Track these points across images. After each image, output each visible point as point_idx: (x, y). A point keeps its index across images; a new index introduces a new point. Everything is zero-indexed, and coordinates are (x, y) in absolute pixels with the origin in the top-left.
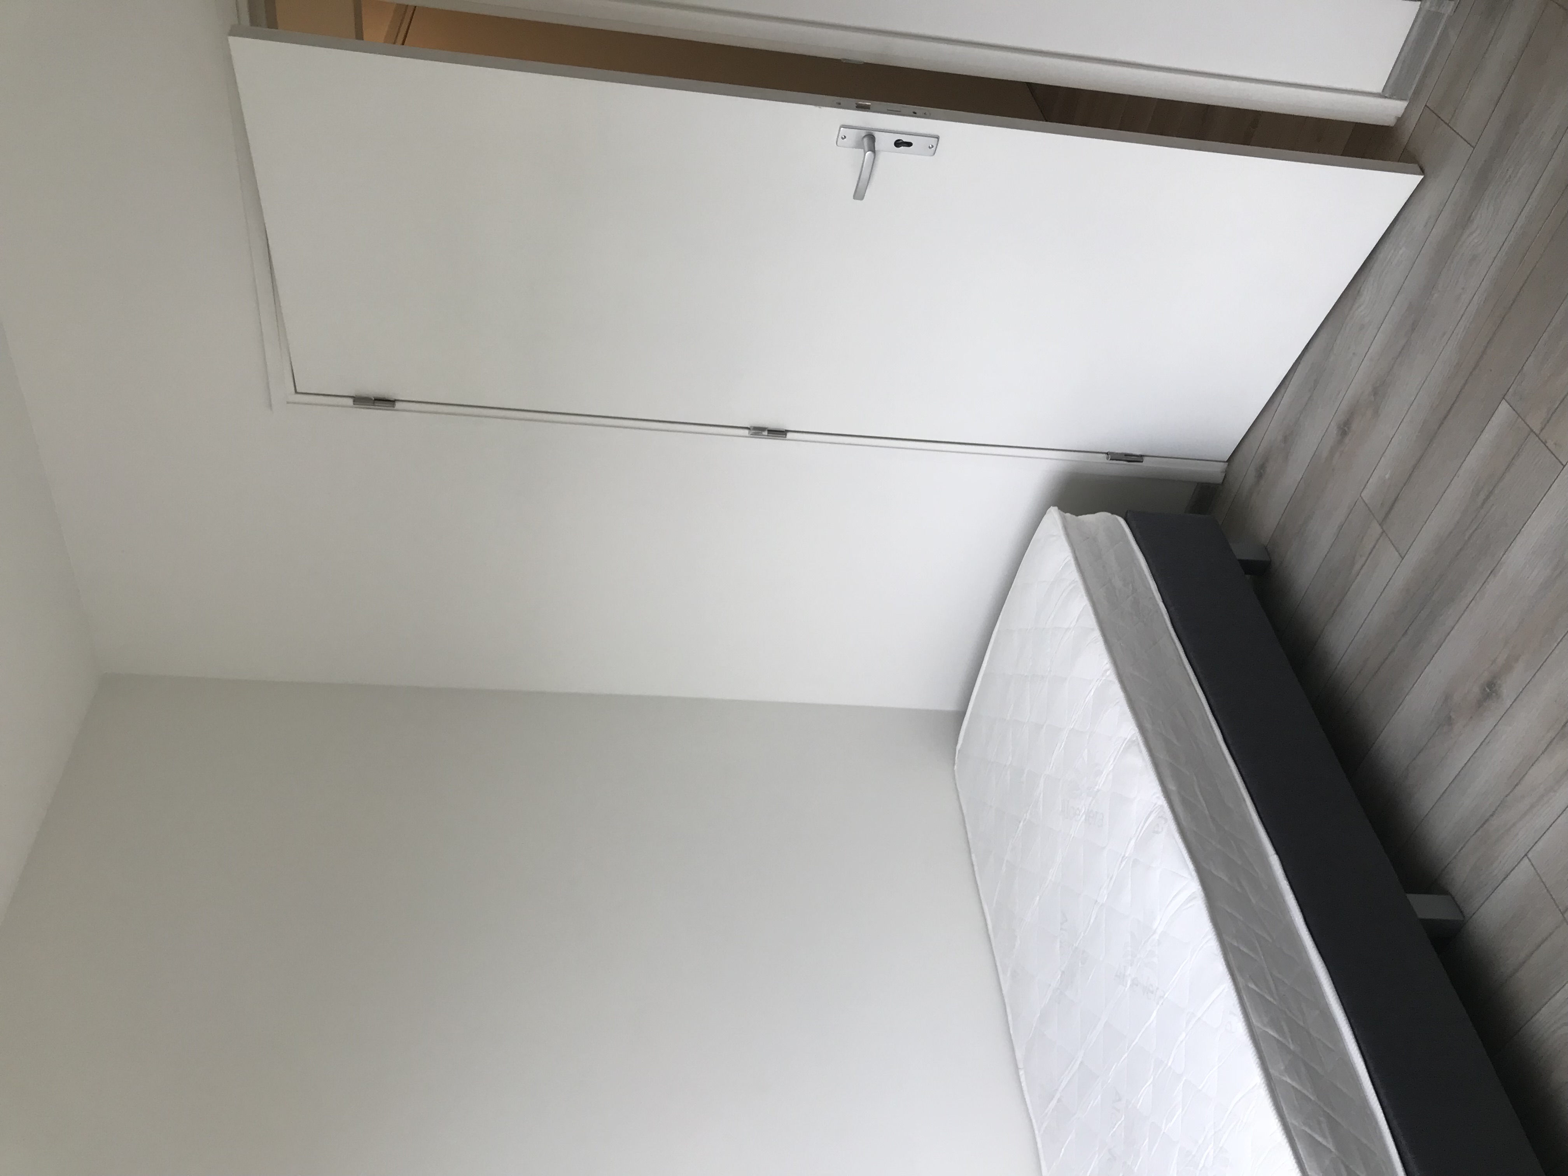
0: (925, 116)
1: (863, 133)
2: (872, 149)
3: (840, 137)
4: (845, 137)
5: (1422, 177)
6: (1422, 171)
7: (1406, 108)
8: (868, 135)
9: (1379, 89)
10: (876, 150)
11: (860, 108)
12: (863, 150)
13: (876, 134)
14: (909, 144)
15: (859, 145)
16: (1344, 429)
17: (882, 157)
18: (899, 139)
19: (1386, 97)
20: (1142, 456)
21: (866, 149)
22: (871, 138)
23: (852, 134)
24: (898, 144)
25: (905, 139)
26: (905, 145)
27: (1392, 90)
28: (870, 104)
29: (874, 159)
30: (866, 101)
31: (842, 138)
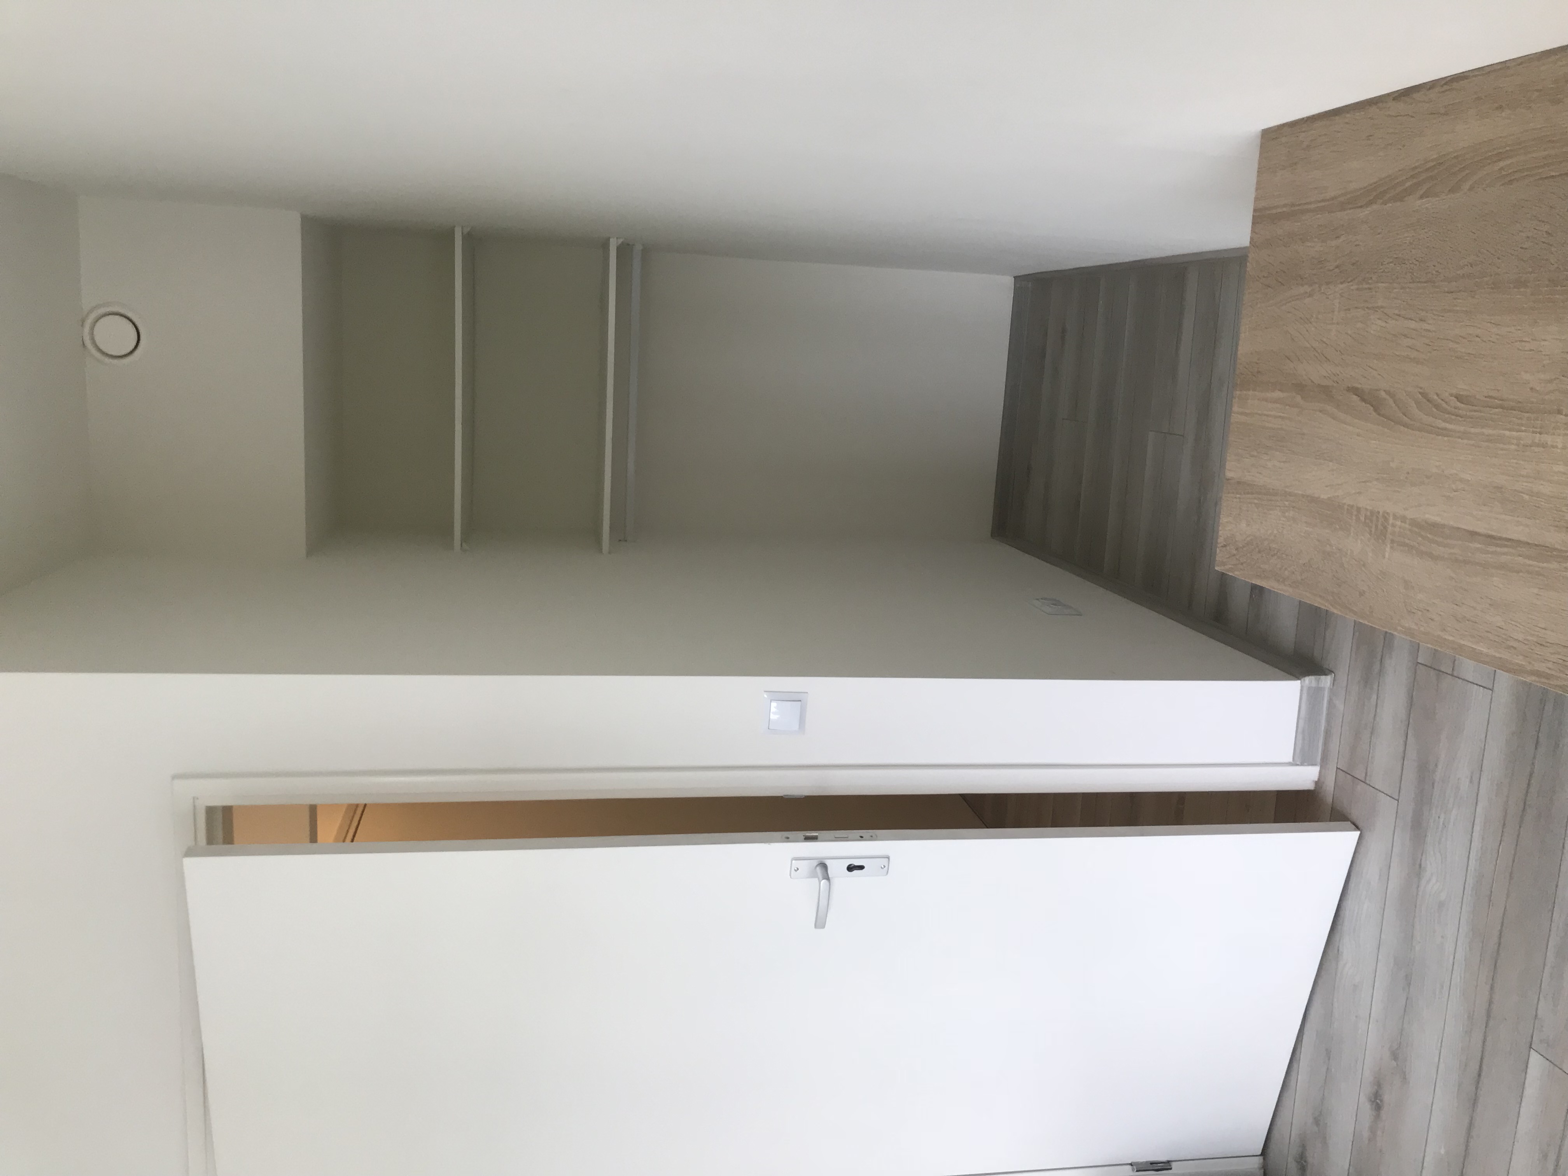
0: (872, 838)
1: (815, 863)
2: (827, 878)
3: (793, 870)
4: (798, 869)
5: (1358, 833)
6: (1357, 828)
7: (1320, 772)
8: (821, 863)
9: (1290, 759)
10: (830, 876)
11: (808, 839)
12: (817, 879)
13: (828, 862)
14: (861, 868)
15: (813, 875)
16: (1377, 1102)
17: (836, 882)
18: (851, 863)
19: (1298, 765)
20: (1169, 1162)
21: (821, 878)
22: (824, 866)
23: (804, 866)
24: (851, 868)
25: (857, 863)
26: (857, 868)
27: (1302, 757)
28: (817, 834)
29: (830, 885)
30: (813, 832)
31: (795, 870)
